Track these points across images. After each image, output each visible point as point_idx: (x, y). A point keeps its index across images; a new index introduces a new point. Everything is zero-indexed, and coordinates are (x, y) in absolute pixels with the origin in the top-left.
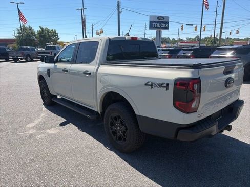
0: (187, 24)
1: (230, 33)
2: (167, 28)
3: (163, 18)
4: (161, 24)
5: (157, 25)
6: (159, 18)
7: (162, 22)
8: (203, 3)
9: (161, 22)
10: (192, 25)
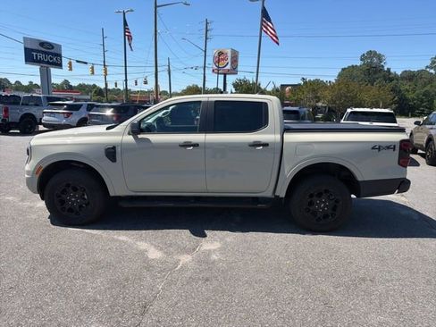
0: (78, 61)
1: (136, 82)
2: (59, 65)
3: (51, 46)
4: (48, 57)
5: (40, 56)
6: (42, 44)
7: (52, 54)
8: (125, 35)
9: (48, 54)
10: (86, 63)
